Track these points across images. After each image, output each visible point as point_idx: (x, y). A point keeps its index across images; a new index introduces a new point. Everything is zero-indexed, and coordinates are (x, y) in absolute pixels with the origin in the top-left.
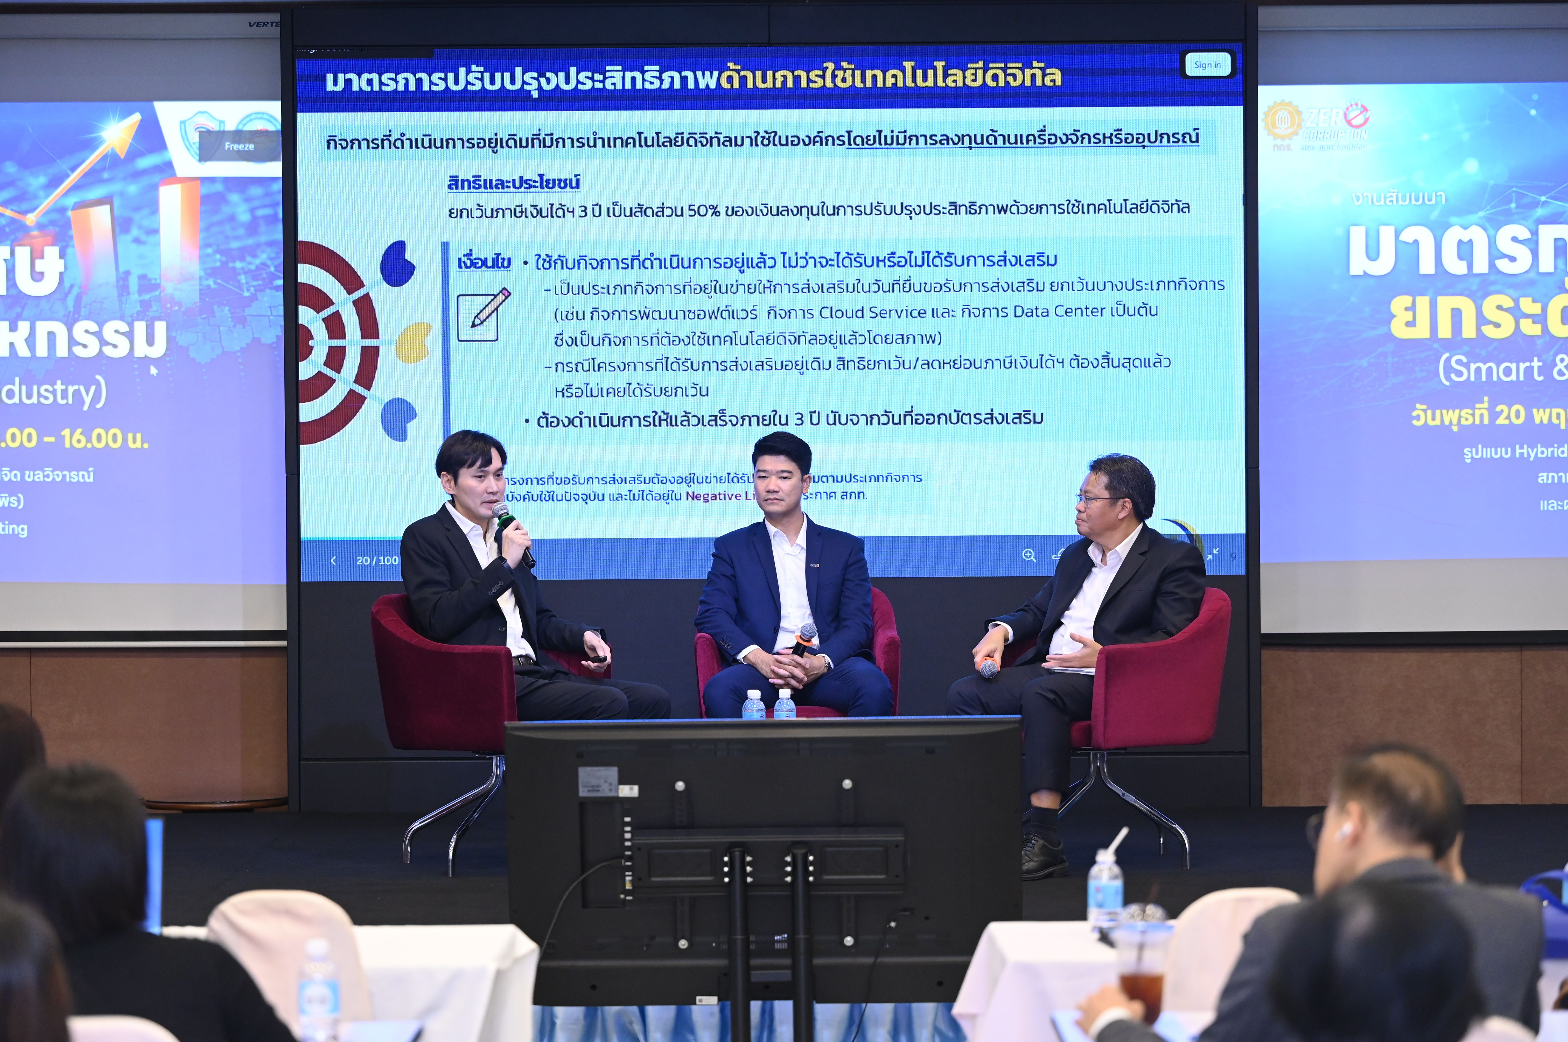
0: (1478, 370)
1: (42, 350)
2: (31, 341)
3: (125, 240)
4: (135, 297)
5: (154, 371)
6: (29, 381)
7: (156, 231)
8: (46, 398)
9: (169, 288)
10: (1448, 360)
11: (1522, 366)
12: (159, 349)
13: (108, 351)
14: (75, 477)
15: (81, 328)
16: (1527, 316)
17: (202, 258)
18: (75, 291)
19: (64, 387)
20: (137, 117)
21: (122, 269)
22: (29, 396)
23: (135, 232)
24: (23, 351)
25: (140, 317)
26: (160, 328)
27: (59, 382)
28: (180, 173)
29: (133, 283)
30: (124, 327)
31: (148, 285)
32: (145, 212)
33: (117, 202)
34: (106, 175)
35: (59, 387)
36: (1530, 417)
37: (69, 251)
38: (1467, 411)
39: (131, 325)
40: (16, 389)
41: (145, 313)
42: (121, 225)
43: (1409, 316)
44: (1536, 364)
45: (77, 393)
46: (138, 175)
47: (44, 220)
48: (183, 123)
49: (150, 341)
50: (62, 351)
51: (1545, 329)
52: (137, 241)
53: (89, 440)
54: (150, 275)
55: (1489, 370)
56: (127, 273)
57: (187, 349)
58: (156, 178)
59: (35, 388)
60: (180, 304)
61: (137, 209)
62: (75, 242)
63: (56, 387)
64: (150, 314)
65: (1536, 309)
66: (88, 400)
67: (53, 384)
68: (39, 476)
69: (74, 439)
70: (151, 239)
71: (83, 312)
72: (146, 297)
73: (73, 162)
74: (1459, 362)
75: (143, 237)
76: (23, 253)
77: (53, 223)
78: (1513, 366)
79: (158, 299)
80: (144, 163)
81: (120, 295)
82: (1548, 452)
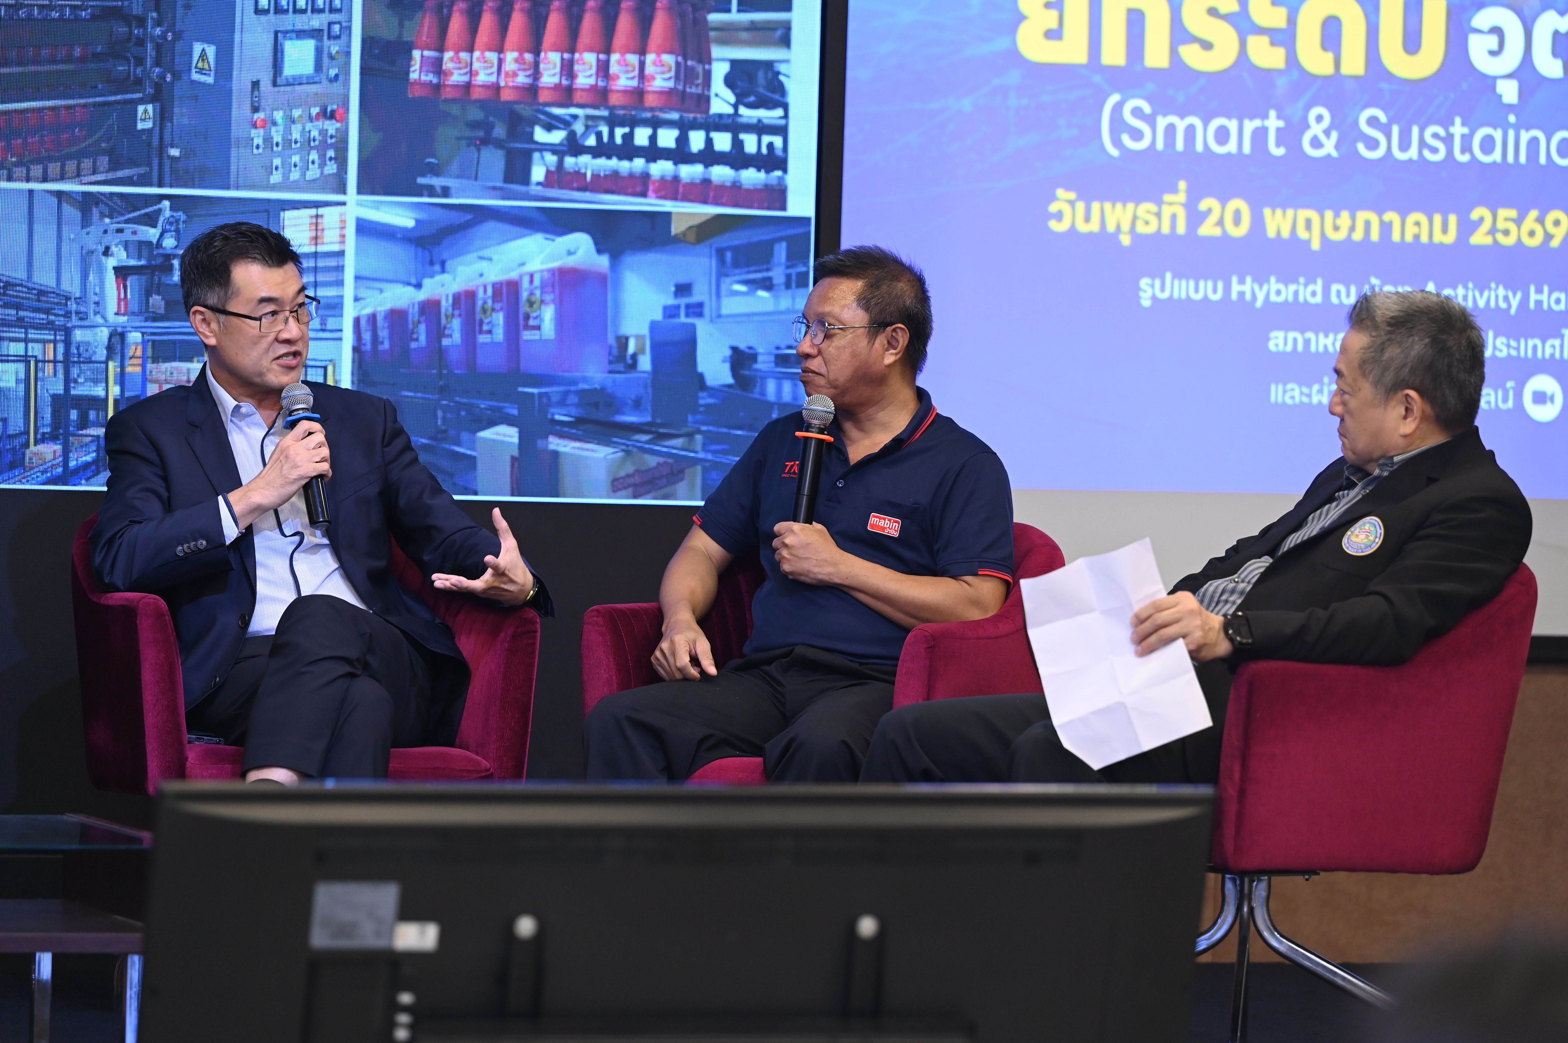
0: (1170, 130)
10: (1118, 108)
11: (1250, 126)
16: (1261, 31)
36: (1258, 222)
38: (1146, 208)
43: (1050, 19)
44: (1273, 123)
51: (1292, 58)
55: (1190, 131)
65: (1277, 18)
74: (1137, 112)
78: (1232, 125)
82: (1287, 293)
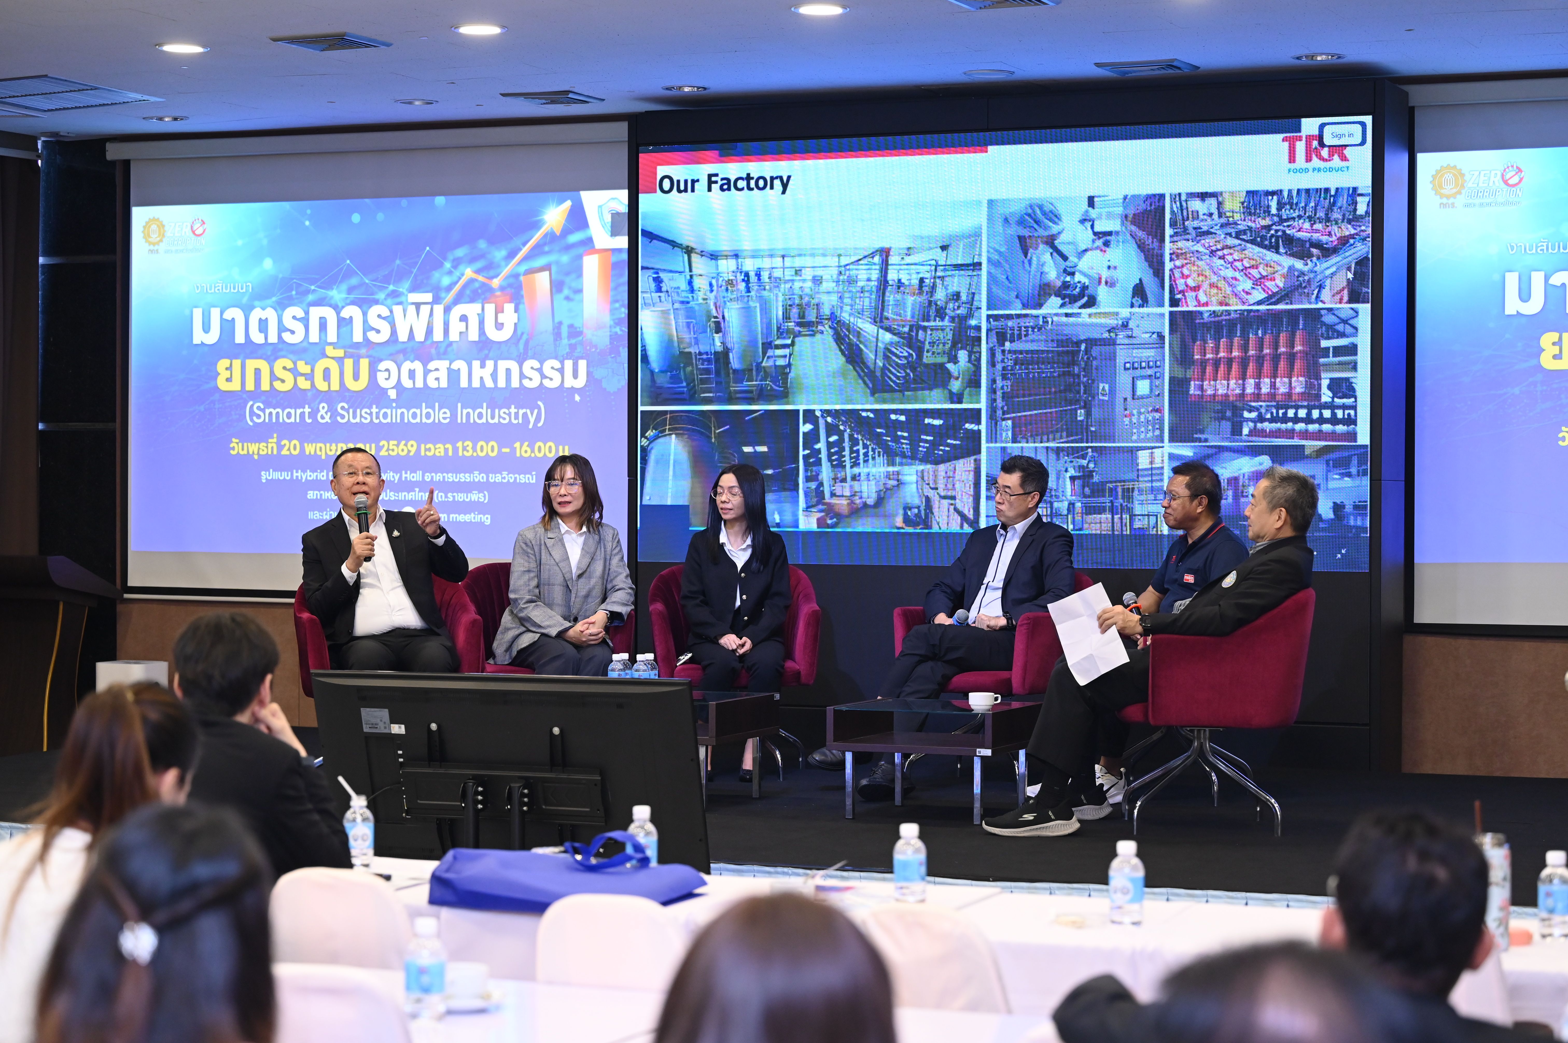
1: (502, 383)
2: (494, 376)
3: (559, 298)
4: (565, 341)
5: (577, 398)
6: (492, 406)
7: (580, 291)
8: (504, 419)
9: (589, 334)
12: (581, 382)
13: (547, 383)
14: (523, 479)
15: (530, 364)
17: (612, 311)
18: (525, 337)
19: (516, 410)
20: (568, 203)
21: (557, 320)
22: (493, 417)
23: (566, 292)
24: (489, 384)
25: (568, 356)
26: (582, 364)
27: (513, 406)
28: (598, 245)
29: (565, 331)
30: (557, 364)
31: (575, 332)
32: (573, 276)
33: (554, 269)
34: (546, 249)
35: (513, 410)
37: (521, 307)
39: (562, 363)
40: (484, 411)
41: (572, 354)
42: (557, 286)
45: (525, 414)
46: (569, 247)
47: (504, 284)
48: (600, 207)
49: (575, 375)
50: (515, 384)
52: (567, 298)
53: (533, 451)
54: (576, 325)
56: (560, 323)
57: (600, 381)
58: (581, 250)
59: (497, 411)
60: (596, 347)
61: (568, 274)
62: (525, 300)
63: (510, 410)
64: (576, 354)
66: (532, 420)
67: (509, 408)
68: (498, 478)
69: (523, 450)
70: (577, 297)
71: (530, 353)
72: (573, 341)
73: (524, 238)
75: (572, 296)
76: (490, 308)
77: (510, 285)
79: (581, 343)
80: (574, 238)
81: (555, 340)
